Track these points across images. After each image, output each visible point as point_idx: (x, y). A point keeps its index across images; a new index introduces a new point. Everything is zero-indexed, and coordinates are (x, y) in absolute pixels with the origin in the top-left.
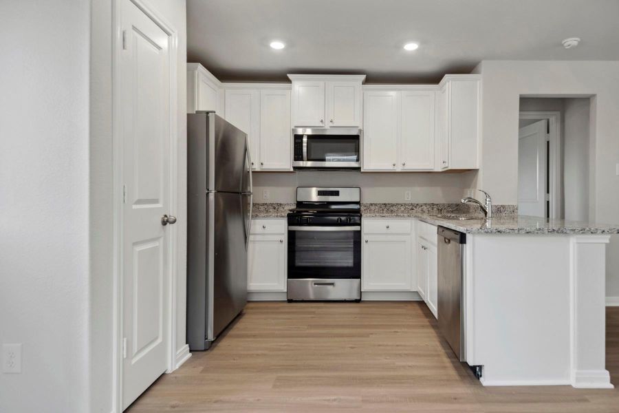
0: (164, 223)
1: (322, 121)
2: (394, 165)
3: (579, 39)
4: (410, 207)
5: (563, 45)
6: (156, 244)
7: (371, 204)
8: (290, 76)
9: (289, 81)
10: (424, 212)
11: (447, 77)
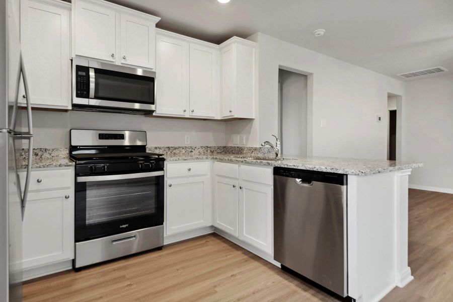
1: (113, 56)
2: (185, 111)
3: (324, 30)
4: (190, 150)
5: (314, 34)
10: (201, 154)
11: (235, 38)
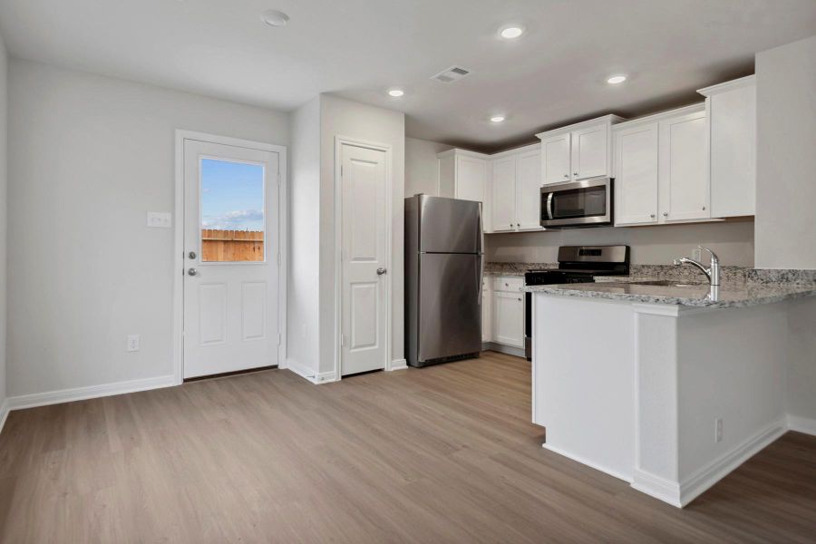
0: (379, 273)
2: (653, 216)
6: (373, 285)
7: (643, 266)
8: (538, 136)
9: (538, 140)
